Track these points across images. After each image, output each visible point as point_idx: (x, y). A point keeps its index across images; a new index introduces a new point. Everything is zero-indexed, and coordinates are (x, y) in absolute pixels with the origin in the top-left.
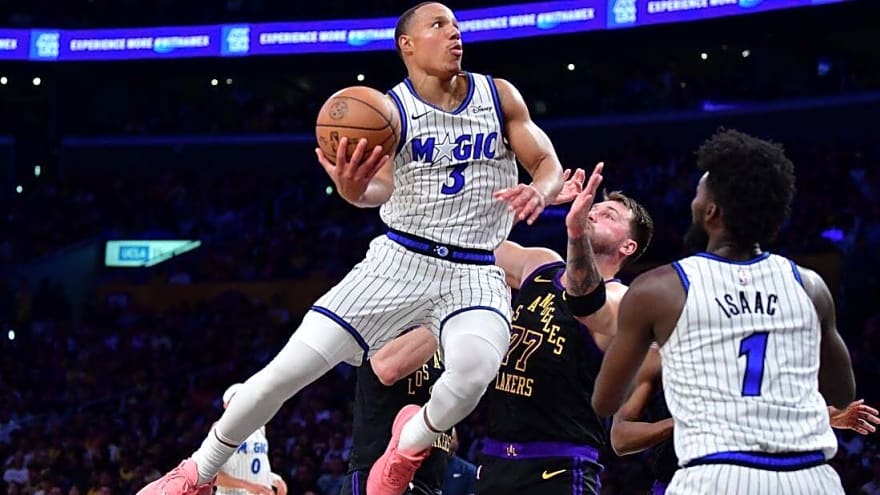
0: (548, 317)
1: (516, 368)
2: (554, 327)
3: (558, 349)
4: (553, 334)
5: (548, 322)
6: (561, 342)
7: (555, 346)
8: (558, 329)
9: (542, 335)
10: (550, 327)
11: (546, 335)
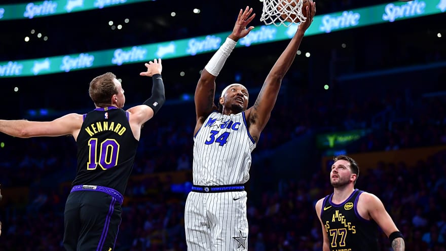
0: (343, 221)
1: (340, 246)
2: (348, 223)
3: (354, 231)
4: (349, 226)
5: (345, 222)
6: (354, 228)
7: (352, 231)
8: (350, 223)
9: (345, 229)
10: (347, 224)
11: (347, 228)
